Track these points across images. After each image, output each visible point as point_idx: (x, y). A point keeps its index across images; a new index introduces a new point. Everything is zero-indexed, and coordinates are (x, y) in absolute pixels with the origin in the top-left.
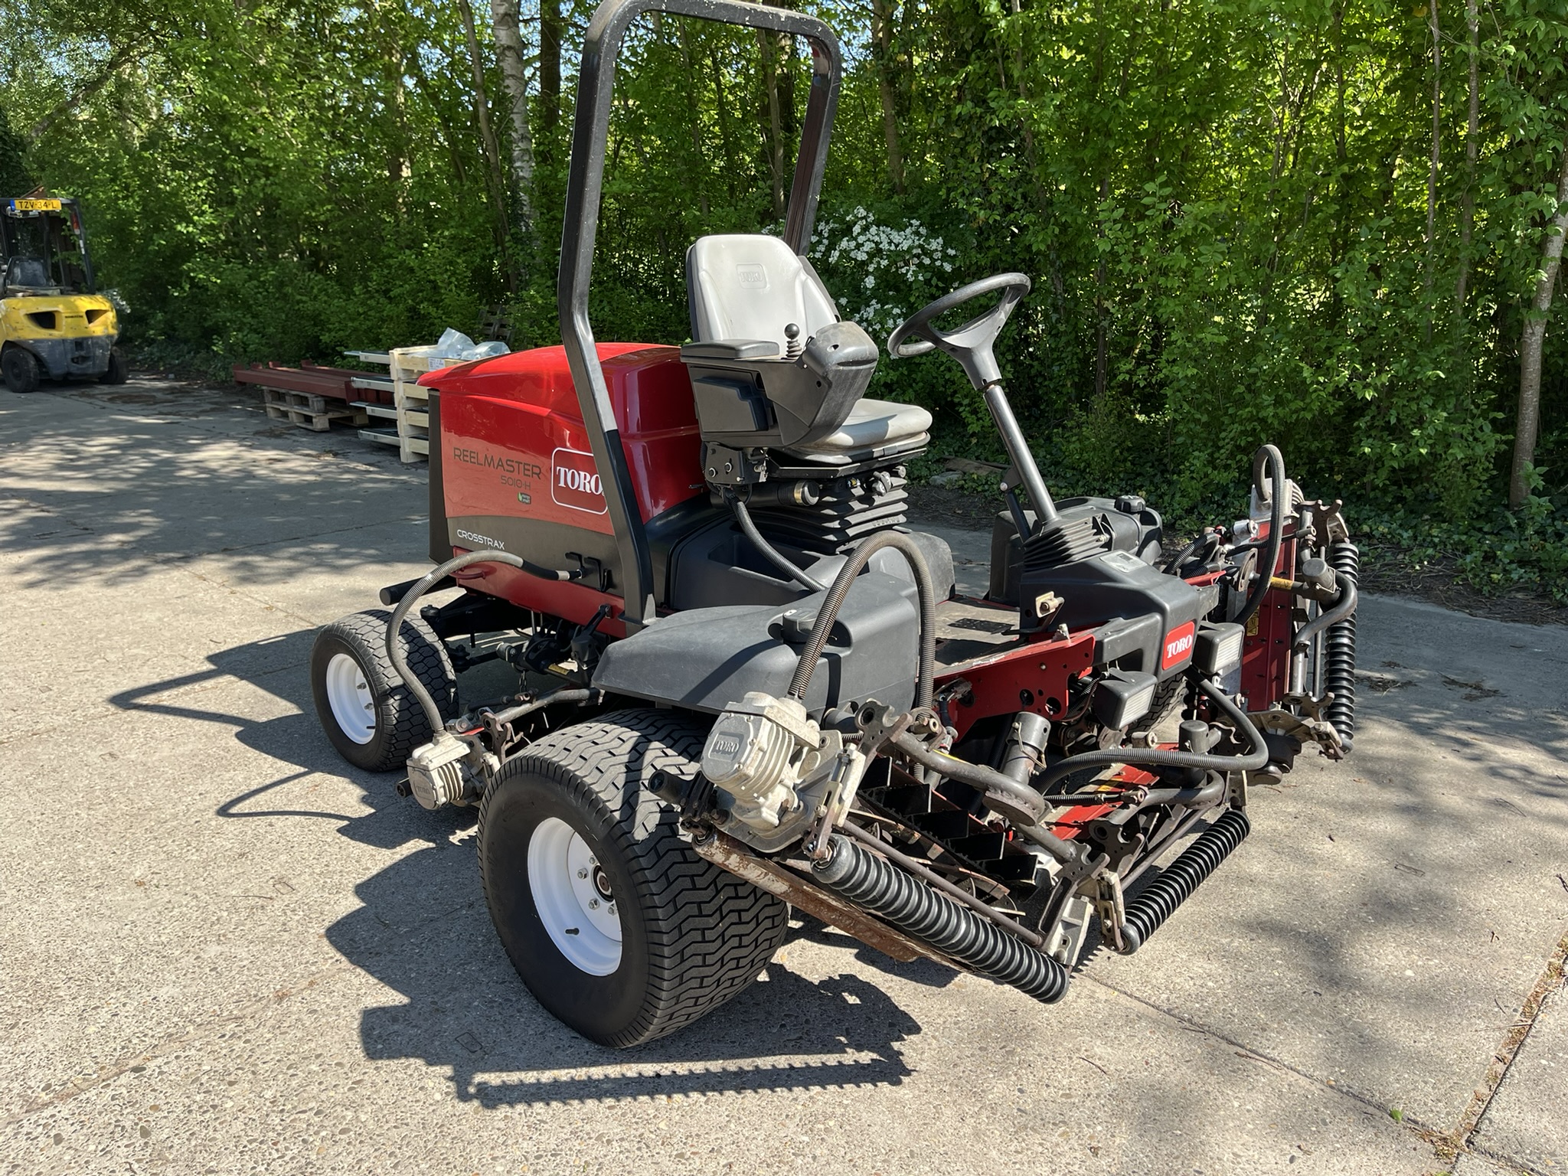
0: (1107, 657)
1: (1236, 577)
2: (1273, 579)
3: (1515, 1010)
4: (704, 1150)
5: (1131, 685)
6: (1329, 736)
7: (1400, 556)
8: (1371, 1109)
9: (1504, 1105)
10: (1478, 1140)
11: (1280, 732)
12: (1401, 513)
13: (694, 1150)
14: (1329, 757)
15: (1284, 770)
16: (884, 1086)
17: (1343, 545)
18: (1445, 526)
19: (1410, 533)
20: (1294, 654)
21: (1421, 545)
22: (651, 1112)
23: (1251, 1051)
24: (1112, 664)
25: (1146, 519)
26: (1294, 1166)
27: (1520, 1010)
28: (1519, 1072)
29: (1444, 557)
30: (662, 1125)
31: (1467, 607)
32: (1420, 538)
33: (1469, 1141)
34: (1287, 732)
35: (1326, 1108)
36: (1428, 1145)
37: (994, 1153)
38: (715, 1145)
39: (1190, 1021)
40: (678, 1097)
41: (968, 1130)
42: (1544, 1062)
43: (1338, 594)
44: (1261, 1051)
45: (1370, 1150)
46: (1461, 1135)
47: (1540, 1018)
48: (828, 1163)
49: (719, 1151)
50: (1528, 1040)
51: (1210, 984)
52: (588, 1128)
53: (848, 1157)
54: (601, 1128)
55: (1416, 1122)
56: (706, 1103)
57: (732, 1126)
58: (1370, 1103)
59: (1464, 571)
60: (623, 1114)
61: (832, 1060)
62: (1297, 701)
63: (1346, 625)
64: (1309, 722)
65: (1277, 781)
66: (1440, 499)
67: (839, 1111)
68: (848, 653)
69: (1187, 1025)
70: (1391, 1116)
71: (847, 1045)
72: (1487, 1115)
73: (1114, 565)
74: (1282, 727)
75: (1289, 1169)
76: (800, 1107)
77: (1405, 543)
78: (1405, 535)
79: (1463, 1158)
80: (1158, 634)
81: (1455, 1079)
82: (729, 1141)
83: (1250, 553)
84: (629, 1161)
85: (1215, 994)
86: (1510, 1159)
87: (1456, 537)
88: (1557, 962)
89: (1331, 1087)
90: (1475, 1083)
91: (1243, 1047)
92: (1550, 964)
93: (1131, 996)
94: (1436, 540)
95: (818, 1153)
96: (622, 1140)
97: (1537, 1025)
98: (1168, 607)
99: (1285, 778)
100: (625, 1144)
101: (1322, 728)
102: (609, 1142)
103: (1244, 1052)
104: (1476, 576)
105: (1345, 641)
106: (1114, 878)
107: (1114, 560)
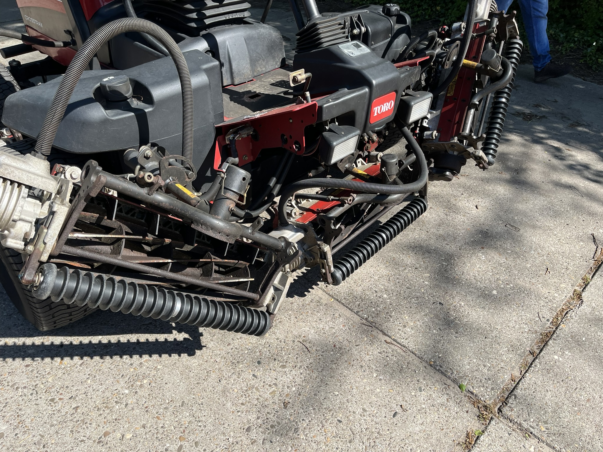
0: (326, 117)
1: (444, 59)
2: (465, 61)
3: (548, 320)
4: (66, 397)
5: (340, 136)
6: (481, 158)
7: (557, 47)
8: (449, 382)
9: (526, 386)
10: (506, 410)
11: (456, 153)
12: (562, 24)
13: (61, 397)
14: (480, 168)
15: (454, 174)
16: (184, 356)
17: (515, 41)
18: (581, 32)
19: (564, 35)
20: (469, 109)
21: (568, 42)
22: (48, 370)
23: (394, 340)
24: (332, 121)
25: (400, 19)
26: (395, 419)
27: (551, 321)
28: (540, 364)
29: (578, 48)
30: (50, 380)
31: (583, 76)
32: (569, 38)
33: (500, 410)
34: (459, 153)
35: (424, 379)
36: (476, 410)
37: (229, 404)
38: (74, 394)
39: (366, 319)
40: (67, 360)
41: (220, 388)
42: (556, 357)
43: (501, 72)
44: (399, 340)
45: (441, 410)
46: (496, 404)
47: (561, 327)
48: (133, 409)
49: (75, 398)
50: (551, 342)
51: (385, 296)
52: (10, 378)
53: (145, 405)
54: (16, 379)
55: (472, 393)
56: (81, 365)
57: (89, 381)
58: (449, 378)
59: (585, 56)
60: (32, 371)
61: (161, 337)
62: (465, 137)
63: (506, 90)
64: (471, 150)
65: (450, 180)
66: (582, 17)
67: (153, 373)
68: (151, 109)
69: (364, 321)
70: (459, 387)
71: (175, 328)
72: (515, 393)
73: (346, 51)
74: (457, 151)
75: (392, 421)
76: (132, 370)
77: (561, 40)
78: (562, 35)
79: (493, 422)
80: (366, 101)
81: (502, 364)
82: (83, 391)
83: (455, 44)
84: (23, 402)
85: (385, 303)
86: (520, 425)
87: (585, 38)
88: (579, 289)
89: (431, 365)
90: (513, 368)
91: (390, 337)
92: (575, 291)
93: (340, 302)
94: (576, 39)
95: (129, 402)
96: (25, 387)
97: (558, 332)
98: (374, 82)
99: (454, 178)
100: (25, 391)
101: (477, 154)
102: (17, 388)
103: (389, 340)
104: (591, 59)
105: (504, 100)
106: (327, 248)
107: (348, 48)
